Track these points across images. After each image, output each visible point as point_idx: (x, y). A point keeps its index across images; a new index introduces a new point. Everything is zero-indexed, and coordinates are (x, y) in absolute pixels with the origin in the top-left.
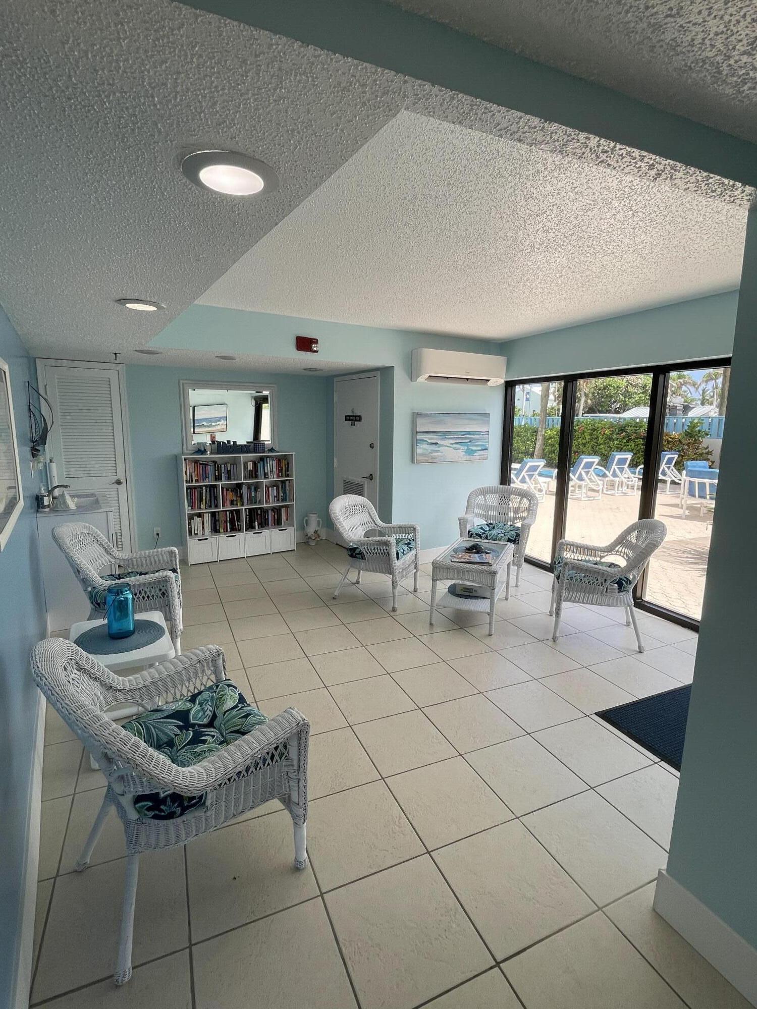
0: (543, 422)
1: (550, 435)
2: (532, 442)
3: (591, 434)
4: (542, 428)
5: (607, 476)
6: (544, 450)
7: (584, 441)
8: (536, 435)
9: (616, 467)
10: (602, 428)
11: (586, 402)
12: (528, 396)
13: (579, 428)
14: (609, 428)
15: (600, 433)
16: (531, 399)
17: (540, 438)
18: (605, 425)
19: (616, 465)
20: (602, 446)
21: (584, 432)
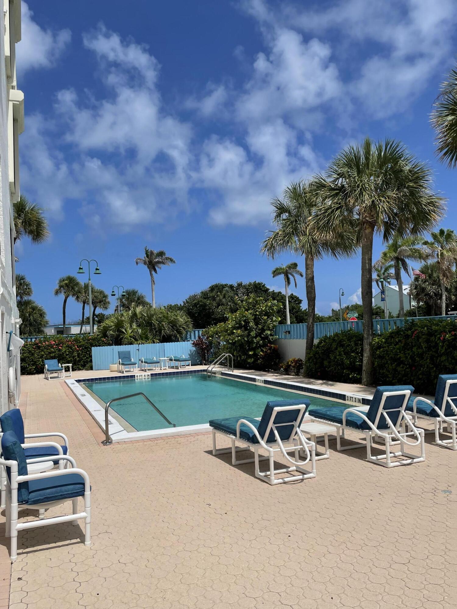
0: (368, 326)
1: (378, 343)
2: (357, 353)
3: (428, 341)
4: (368, 335)
5: (438, 416)
6: (373, 364)
7: (420, 351)
8: (362, 345)
9: (449, 399)
10: (442, 332)
11: (448, 298)
12: (383, 296)
13: (413, 333)
14: (450, 332)
15: (439, 338)
16: (387, 299)
17: (367, 347)
18: (445, 327)
19: (449, 396)
20: (443, 358)
21: (418, 337)
